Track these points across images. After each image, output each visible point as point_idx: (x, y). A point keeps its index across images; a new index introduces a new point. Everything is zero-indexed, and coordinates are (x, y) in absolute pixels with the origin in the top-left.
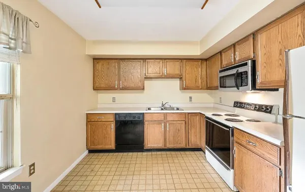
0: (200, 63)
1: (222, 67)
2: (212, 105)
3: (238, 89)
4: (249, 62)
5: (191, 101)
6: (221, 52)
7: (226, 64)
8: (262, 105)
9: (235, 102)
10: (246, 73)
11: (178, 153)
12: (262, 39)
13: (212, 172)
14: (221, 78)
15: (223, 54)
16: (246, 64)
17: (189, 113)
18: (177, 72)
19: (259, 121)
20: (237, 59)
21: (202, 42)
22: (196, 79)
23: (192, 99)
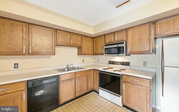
0: (90, 39)
1: (106, 43)
2: (93, 64)
3: (118, 55)
4: (125, 42)
5: (83, 62)
6: (105, 35)
7: (109, 42)
8: (124, 62)
9: (109, 61)
10: (123, 47)
11: (82, 97)
12: (130, 32)
13: (106, 101)
14: (105, 49)
15: (106, 36)
16: (123, 43)
17: (88, 70)
18: (79, 43)
19: (125, 70)
20: (116, 40)
21: (95, 27)
22: (88, 49)
23: (84, 61)
